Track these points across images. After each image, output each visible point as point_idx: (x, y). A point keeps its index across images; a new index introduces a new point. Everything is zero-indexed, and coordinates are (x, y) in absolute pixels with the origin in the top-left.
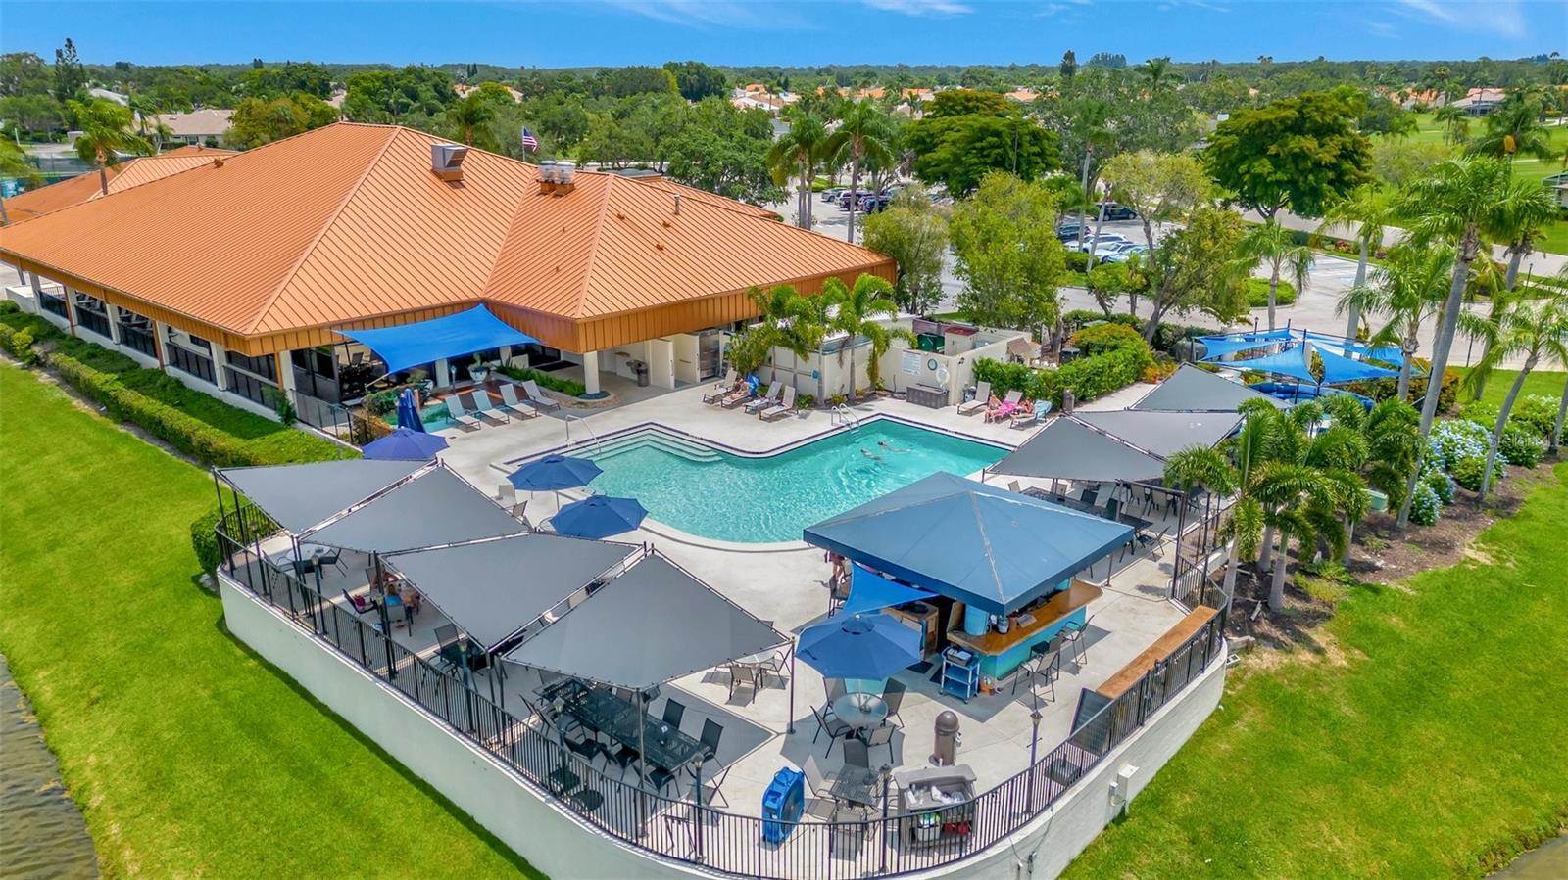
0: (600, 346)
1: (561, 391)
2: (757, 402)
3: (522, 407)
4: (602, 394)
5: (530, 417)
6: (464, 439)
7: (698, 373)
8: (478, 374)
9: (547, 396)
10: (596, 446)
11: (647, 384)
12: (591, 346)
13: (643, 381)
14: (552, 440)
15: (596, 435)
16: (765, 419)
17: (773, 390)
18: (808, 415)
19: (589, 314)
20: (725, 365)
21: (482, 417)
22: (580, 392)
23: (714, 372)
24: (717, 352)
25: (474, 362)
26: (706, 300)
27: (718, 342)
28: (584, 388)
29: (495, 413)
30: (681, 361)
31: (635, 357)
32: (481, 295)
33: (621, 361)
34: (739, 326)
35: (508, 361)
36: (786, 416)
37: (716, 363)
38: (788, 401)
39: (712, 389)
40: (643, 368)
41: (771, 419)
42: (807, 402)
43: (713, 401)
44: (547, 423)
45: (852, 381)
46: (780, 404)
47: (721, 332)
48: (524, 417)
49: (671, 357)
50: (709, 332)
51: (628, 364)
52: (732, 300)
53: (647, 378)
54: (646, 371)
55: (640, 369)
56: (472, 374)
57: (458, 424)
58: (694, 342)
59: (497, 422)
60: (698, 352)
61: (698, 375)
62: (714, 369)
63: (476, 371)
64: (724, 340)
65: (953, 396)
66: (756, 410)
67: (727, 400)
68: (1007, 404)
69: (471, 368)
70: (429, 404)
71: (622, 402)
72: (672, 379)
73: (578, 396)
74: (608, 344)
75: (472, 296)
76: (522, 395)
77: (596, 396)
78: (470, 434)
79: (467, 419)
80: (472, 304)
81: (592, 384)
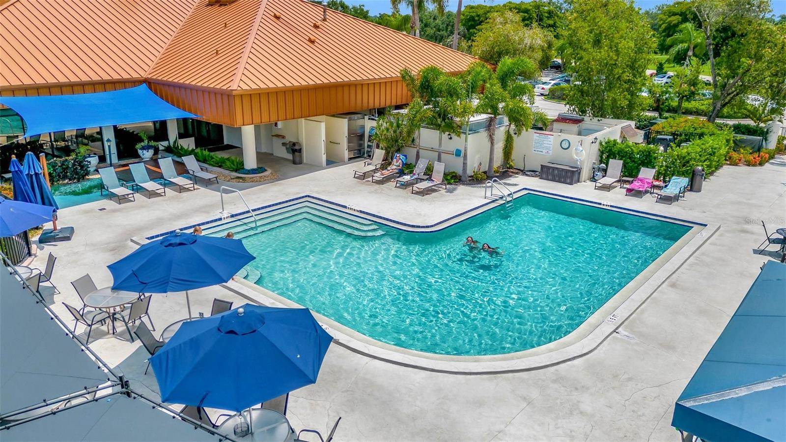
0: (257, 120)
1: (220, 167)
2: (407, 178)
3: (181, 181)
4: (259, 170)
5: (188, 190)
6: (114, 211)
7: (346, 153)
8: (145, 152)
9: (207, 170)
10: (252, 219)
11: (301, 163)
12: (248, 118)
13: (297, 159)
14: (208, 212)
15: (251, 209)
16: (417, 193)
17: (421, 167)
18: (454, 189)
19: (245, 87)
20: (369, 146)
21: (138, 189)
22: (239, 167)
23: (360, 152)
24: (362, 136)
25: (142, 140)
26: (356, 85)
27: (363, 127)
28: (242, 164)
29: (151, 185)
30: (331, 143)
31: (290, 138)
32: (144, 75)
33: (278, 142)
34: (381, 112)
35: (175, 142)
36: (435, 191)
37: (361, 145)
38: (438, 177)
39: (361, 166)
40: (297, 147)
41: (423, 193)
42: (453, 179)
43: (364, 176)
44: (204, 196)
45: (491, 160)
46: (430, 179)
47: (367, 117)
48: (181, 189)
49: (323, 137)
50: (356, 117)
51: (284, 144)
52: (377, 87)
53: (301, 157)
54: (300, 151)
55: (295, 149)
56: (140, 152)
57: (112, 196)
58: (342, 125)
59: (152, 194)
60: (347, 134)
61: (346, 155)
62: (360, 150)
63: (143, 148)
64: (369, 124)
65: (585, 173)
66: (405, 186)
67: (378, 176)
68: (641, 180)
69: (138, 146)
70: (90, 177)
71: (278, 177)
72: (324, 158)
73: (236, 171)
74: (265, 119)
75: (135, 75)
76: (182, 169)
77: (253, 171)
78: (122, 205)
79: (120, 191)
80: (135, 83)
81: (251, 161)
